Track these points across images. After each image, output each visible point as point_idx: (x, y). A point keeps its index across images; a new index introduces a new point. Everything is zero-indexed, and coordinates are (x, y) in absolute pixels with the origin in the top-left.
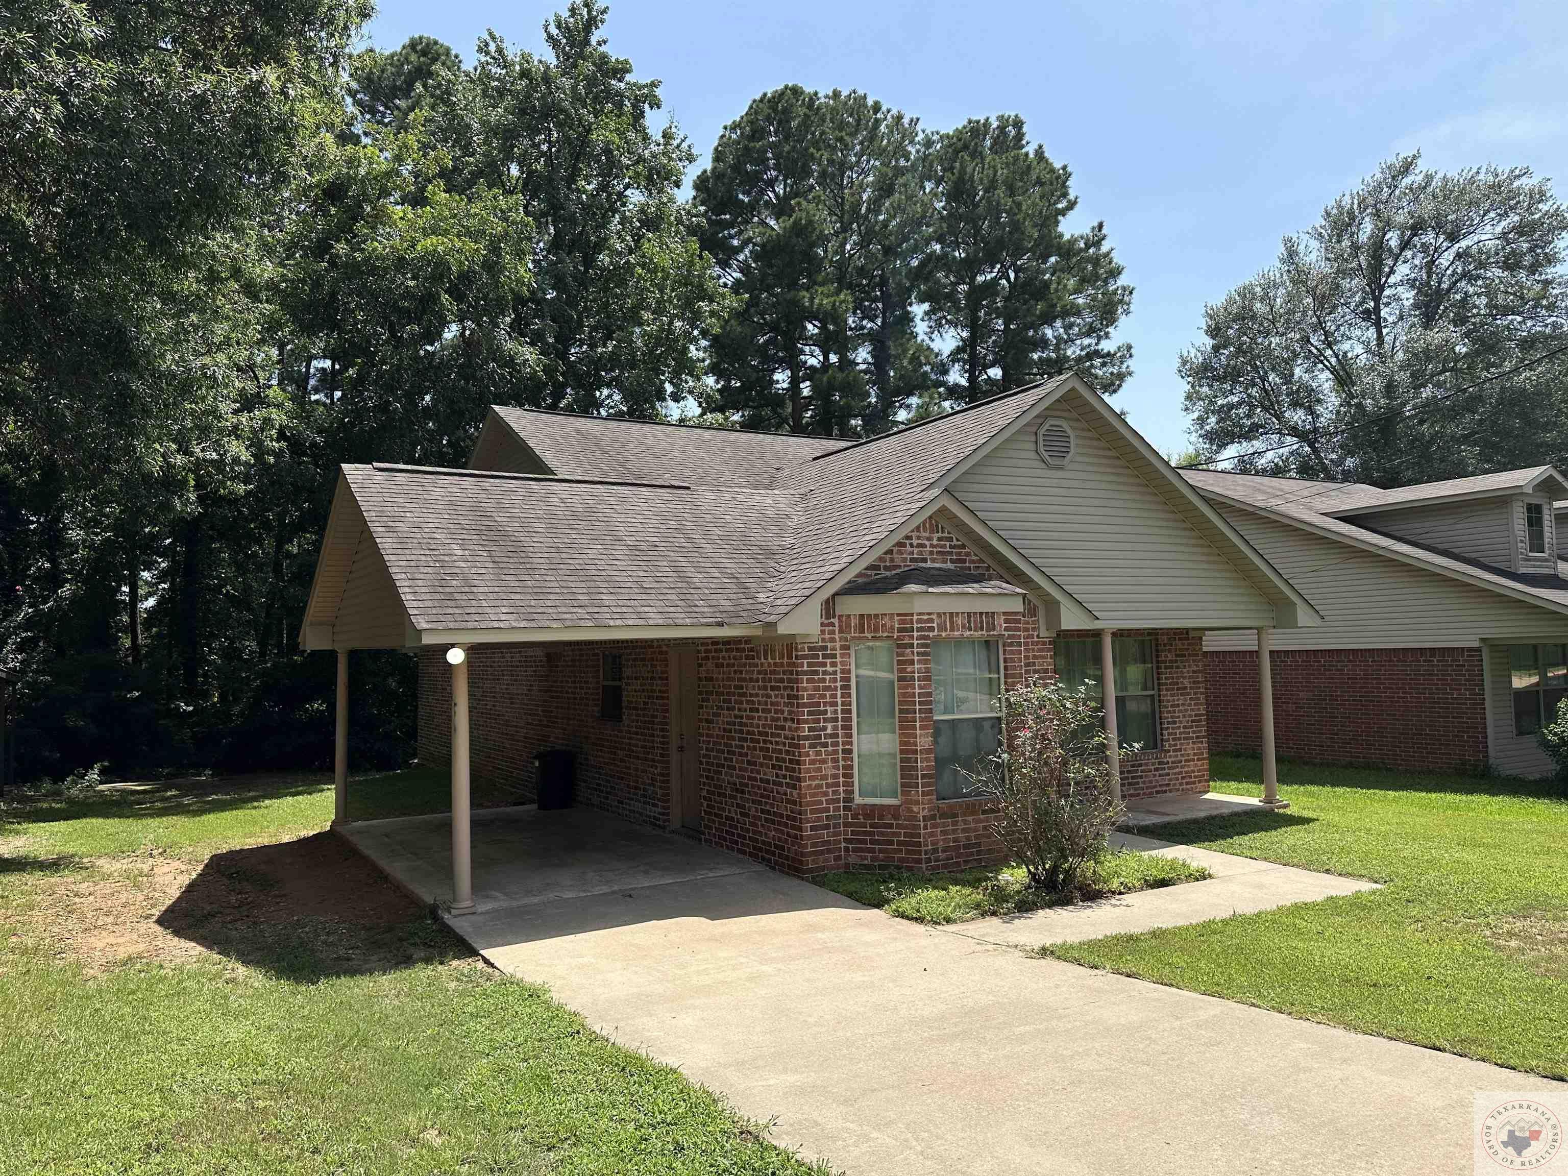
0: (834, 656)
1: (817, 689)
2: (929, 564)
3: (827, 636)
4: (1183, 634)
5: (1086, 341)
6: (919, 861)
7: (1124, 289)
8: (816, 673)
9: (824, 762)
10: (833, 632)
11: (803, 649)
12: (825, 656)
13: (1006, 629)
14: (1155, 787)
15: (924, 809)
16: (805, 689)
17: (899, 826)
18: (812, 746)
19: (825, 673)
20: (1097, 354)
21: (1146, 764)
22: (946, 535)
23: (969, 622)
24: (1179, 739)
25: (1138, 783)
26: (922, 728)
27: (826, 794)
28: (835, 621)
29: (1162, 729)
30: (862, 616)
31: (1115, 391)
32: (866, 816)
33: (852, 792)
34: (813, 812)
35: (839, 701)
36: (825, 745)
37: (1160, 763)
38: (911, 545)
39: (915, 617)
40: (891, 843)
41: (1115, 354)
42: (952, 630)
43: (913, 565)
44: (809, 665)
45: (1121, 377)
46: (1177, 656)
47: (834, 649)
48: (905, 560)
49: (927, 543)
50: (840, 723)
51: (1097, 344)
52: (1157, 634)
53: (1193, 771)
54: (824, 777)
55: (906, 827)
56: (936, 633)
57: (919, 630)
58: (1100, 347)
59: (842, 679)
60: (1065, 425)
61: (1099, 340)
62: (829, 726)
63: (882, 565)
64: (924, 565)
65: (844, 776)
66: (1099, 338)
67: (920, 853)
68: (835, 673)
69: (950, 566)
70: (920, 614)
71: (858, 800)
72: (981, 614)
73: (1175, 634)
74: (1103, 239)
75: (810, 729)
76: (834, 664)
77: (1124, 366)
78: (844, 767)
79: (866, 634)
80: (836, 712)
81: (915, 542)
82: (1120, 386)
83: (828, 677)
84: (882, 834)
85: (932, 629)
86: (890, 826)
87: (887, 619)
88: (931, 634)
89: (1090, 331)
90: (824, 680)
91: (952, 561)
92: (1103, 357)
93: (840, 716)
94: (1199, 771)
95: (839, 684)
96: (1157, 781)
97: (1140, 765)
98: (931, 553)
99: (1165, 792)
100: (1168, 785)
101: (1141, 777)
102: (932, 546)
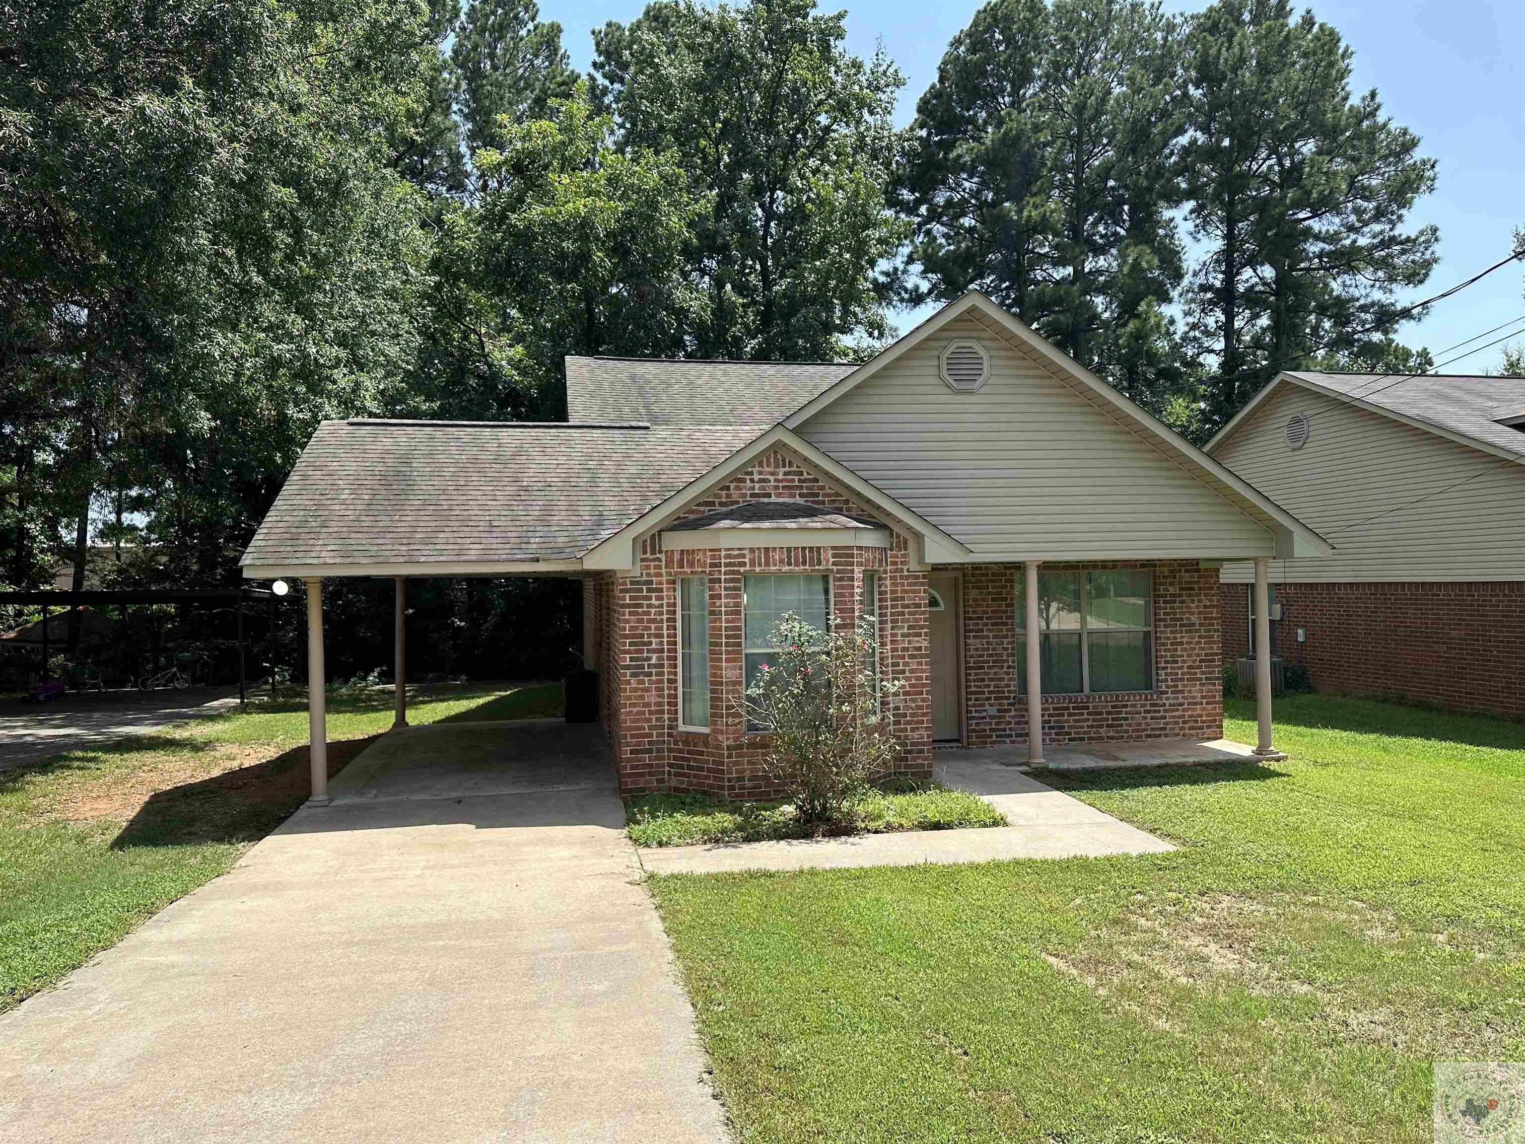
0: (661, 590)
1: (641, 621)
2: (773, 499)
3: (652, 571)
4: (1192, 565)
5: (1376, 227)
6: (722, 788)
7: (1424, 162)
8: (640, 606)
9: (647, 690)
10: (660, 567)
11: (625, 583)
12: (649, 590)
13: (834, 564)
14: (1146, 730)
15: (728, 739)
16: (628, 621)
17: (709, 754)
18: (633, 675)
19: (649, 606)
20: (1393, 240)
21: (1133, 706)
22: (795, 469)
23: (789, 557)
24: (1182, 680)
25: (1122, 725)
26: (727, 660)
27: (649, 720)
28: (663, 557)
29: (1157, 668)
30: (682, 551)
31: (1421, 282)
32: (686, 743)
33: (676, 719)
34: (633, 736)
35: (665, 632)
36: (649, 674)
37: (1152, 705)
38: (752, 481)
39: (723, 553)
40: (701, 769)
41: (1416, 240)
42: (767, 564)
43: (754, 500)
44: (631, 598)
45: (1428, 265)
46: (1181, 589)
47: (661, 583)
48: (745, 495)
49: (771, 478)
50: (666, 654)
51: (1391, 230)
52: (1155, 566)
53: (1201, 716)
54: (648, 705)
55: (713, 755)
56: (748, 568)
57: (726, 565)
58: (1396, 232)
59: (668, 612)
60: (977, 347)
61: (1394, 225)
62: (654, 656)
63: (717, 501)
64: (766, 500)
65: (669, 704)
66: (1393, 224)
67: (722, 780)
68: (661, 606)
69: (799, 500)
70: (729, 549)
71: (682, 728)
72: (804, 549)
73: (1179, 565)
74: (1376, 109)
75: (631, 659)
76: (659, 598)
77: (1428, 253)
78: (669, 696)
79: (686, 569)
80: (662, 643)
81: (756, 477)
82: (1426, 275)
83: (653, 610)
84: (695, 760)
85: (744, 564)
86: (701, 753)
87: (701, 554)
88: (742, 569)
89: (1379, 214)
90: (649, 613)
91: (801, 495)
92: (1401, 243)
93: (666, 647)
94: (1207, 715)
95: (665, 617)
96: (1148, 724)
97: (1126, 706)
98: (776, 488)
99: (1160, 736)
100: (1162, 729)
101: (1126, 719)
102: (776, 480)
